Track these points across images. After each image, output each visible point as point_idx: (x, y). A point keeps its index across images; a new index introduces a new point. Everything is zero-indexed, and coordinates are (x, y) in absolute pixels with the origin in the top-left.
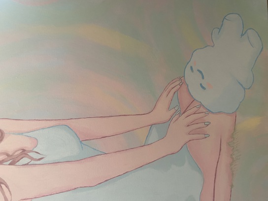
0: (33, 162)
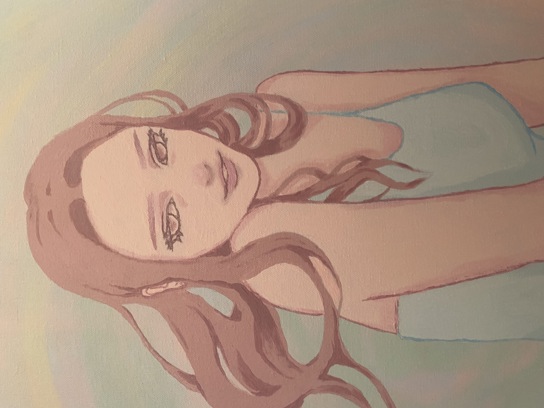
0: (393, 193)
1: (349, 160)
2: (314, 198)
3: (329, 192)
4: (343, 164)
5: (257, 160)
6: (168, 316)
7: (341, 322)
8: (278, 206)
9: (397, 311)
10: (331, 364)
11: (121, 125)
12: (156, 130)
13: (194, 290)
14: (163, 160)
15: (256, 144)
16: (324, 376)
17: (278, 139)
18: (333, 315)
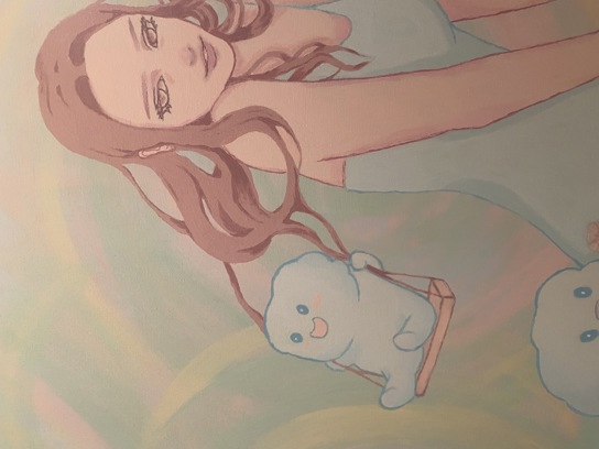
1: (308, 46)
2: (279, 77)
3: (293, 72)
4: (303, 49)
5: (233, 44)
6: (161, 174)
7: (300, 178)
8: (250, 83)
9: (344, 169)
10: (292, 211)
11: (117, 13)
12: (148, 18)
13: (182, 153)
14: (154, 43)
15: (231, 31)
16: (287, 220)
17: (250, 27)
18: (294, 173)
